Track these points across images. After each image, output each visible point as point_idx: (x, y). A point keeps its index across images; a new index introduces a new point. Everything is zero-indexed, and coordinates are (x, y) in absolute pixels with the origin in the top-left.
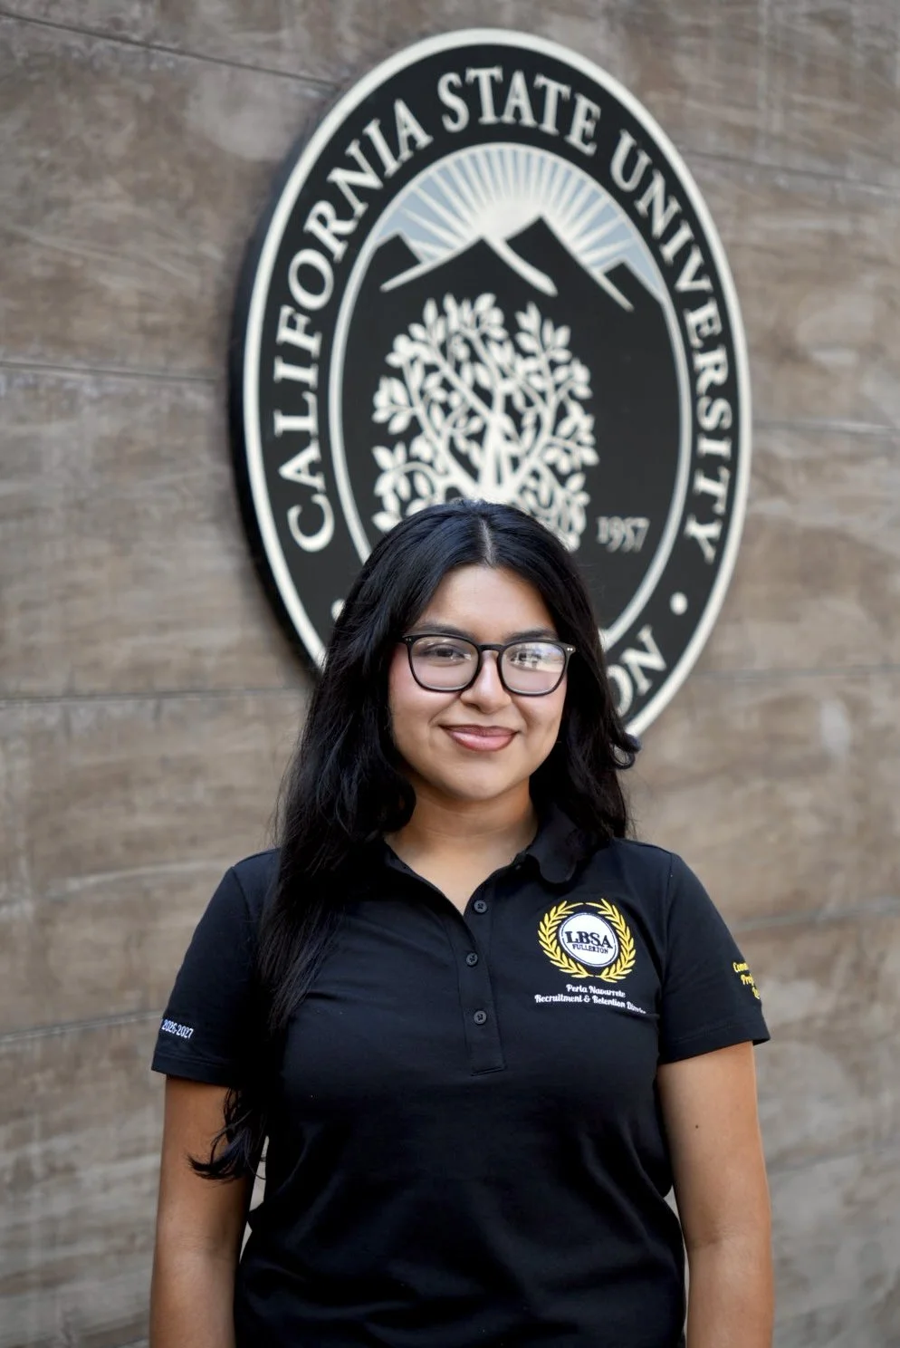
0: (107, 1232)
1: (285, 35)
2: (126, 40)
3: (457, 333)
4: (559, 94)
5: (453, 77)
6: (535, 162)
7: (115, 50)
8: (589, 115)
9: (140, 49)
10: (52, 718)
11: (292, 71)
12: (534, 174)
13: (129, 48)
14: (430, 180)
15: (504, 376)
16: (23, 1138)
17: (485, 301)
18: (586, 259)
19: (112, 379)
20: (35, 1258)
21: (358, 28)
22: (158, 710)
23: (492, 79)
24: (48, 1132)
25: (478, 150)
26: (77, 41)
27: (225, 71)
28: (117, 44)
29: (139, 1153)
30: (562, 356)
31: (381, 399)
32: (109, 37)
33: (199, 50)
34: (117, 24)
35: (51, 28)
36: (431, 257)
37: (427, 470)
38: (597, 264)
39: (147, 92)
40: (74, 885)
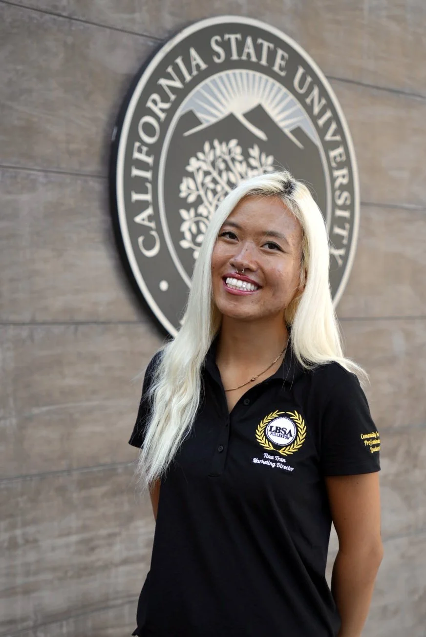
0: (54, 569)
1: (137, 16)
2: (59, 15)
3: (220, 157)
4: (269, 48)
5: (218, 38)
6: (257, 79)
7: (54, 20)
8: (283, 58)
9: (67, 20)
10: (24, 333)
11: (140, 32)
12: (257, 84)
13: (61, 19)
14: (207, 85)
15: (242, 177)
16: (13, 526)
17: (233, 143)
18: (281, 125)
19: (53, 174)
20: (20, 581)
21: (172, 14)
22: (76, 330)
23: (236, 39)
24: (25, 524)
25: (230, 72)
26: (35, 15)
27: (108, 31)
28: (55, 17)
29: (69, 534)
30: (270, 169)
31: (183, 187)
32: (51, 13)
33: (95, 21)
34: (55, 7)
35: (22, 8)
36: (207, 121)
37: (205, 220)
38: (287, 127)
39: (70, 40)
40: (36, 411)
